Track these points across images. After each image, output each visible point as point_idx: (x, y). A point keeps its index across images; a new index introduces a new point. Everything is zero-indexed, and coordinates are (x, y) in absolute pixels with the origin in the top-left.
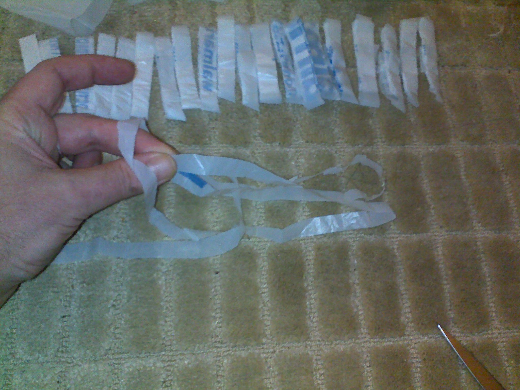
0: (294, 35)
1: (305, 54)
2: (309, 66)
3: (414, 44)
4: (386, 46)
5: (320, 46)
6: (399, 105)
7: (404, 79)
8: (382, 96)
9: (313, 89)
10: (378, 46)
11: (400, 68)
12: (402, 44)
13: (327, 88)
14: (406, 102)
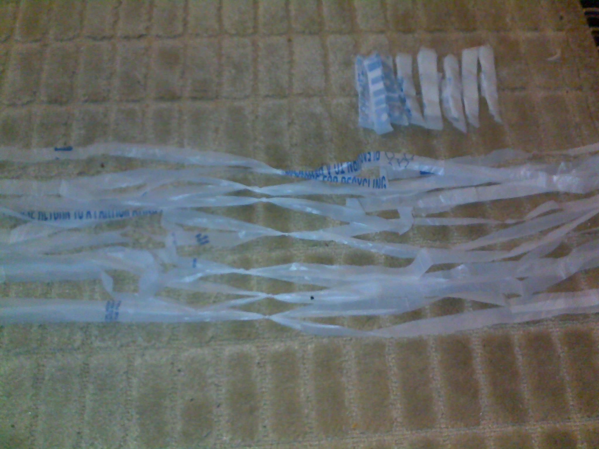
0: (372, 68)
1: (380, 86)
2: (383, 97)
3: (475, 71)
4: (449, 73)
5: (393, 76)
6: (461, 126)
7: (466, 103)
8: (444, 119)
9: (385, 117)
10: (441, 74)
11: (462, 94)
12: (464, 72)
13: (397, 114)
14: (468, 125)
